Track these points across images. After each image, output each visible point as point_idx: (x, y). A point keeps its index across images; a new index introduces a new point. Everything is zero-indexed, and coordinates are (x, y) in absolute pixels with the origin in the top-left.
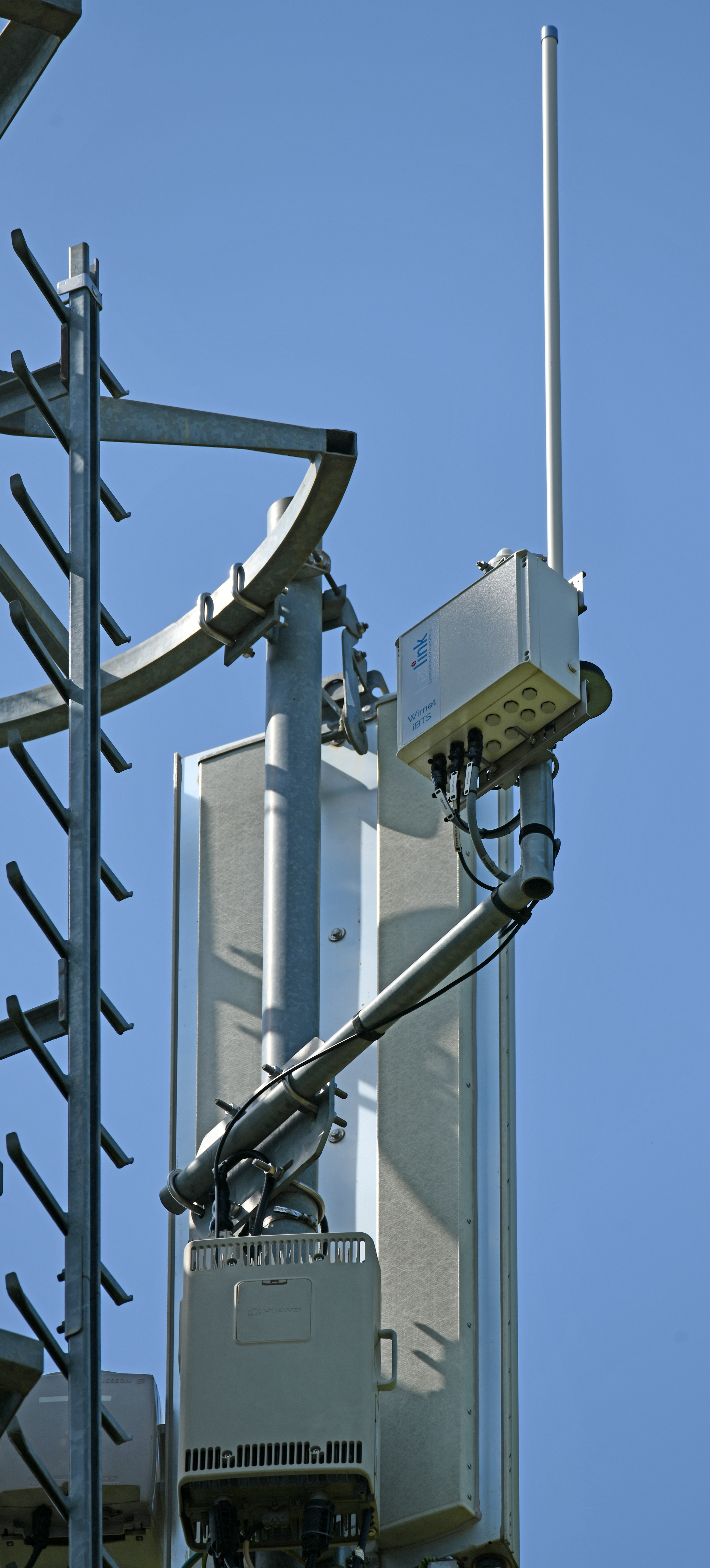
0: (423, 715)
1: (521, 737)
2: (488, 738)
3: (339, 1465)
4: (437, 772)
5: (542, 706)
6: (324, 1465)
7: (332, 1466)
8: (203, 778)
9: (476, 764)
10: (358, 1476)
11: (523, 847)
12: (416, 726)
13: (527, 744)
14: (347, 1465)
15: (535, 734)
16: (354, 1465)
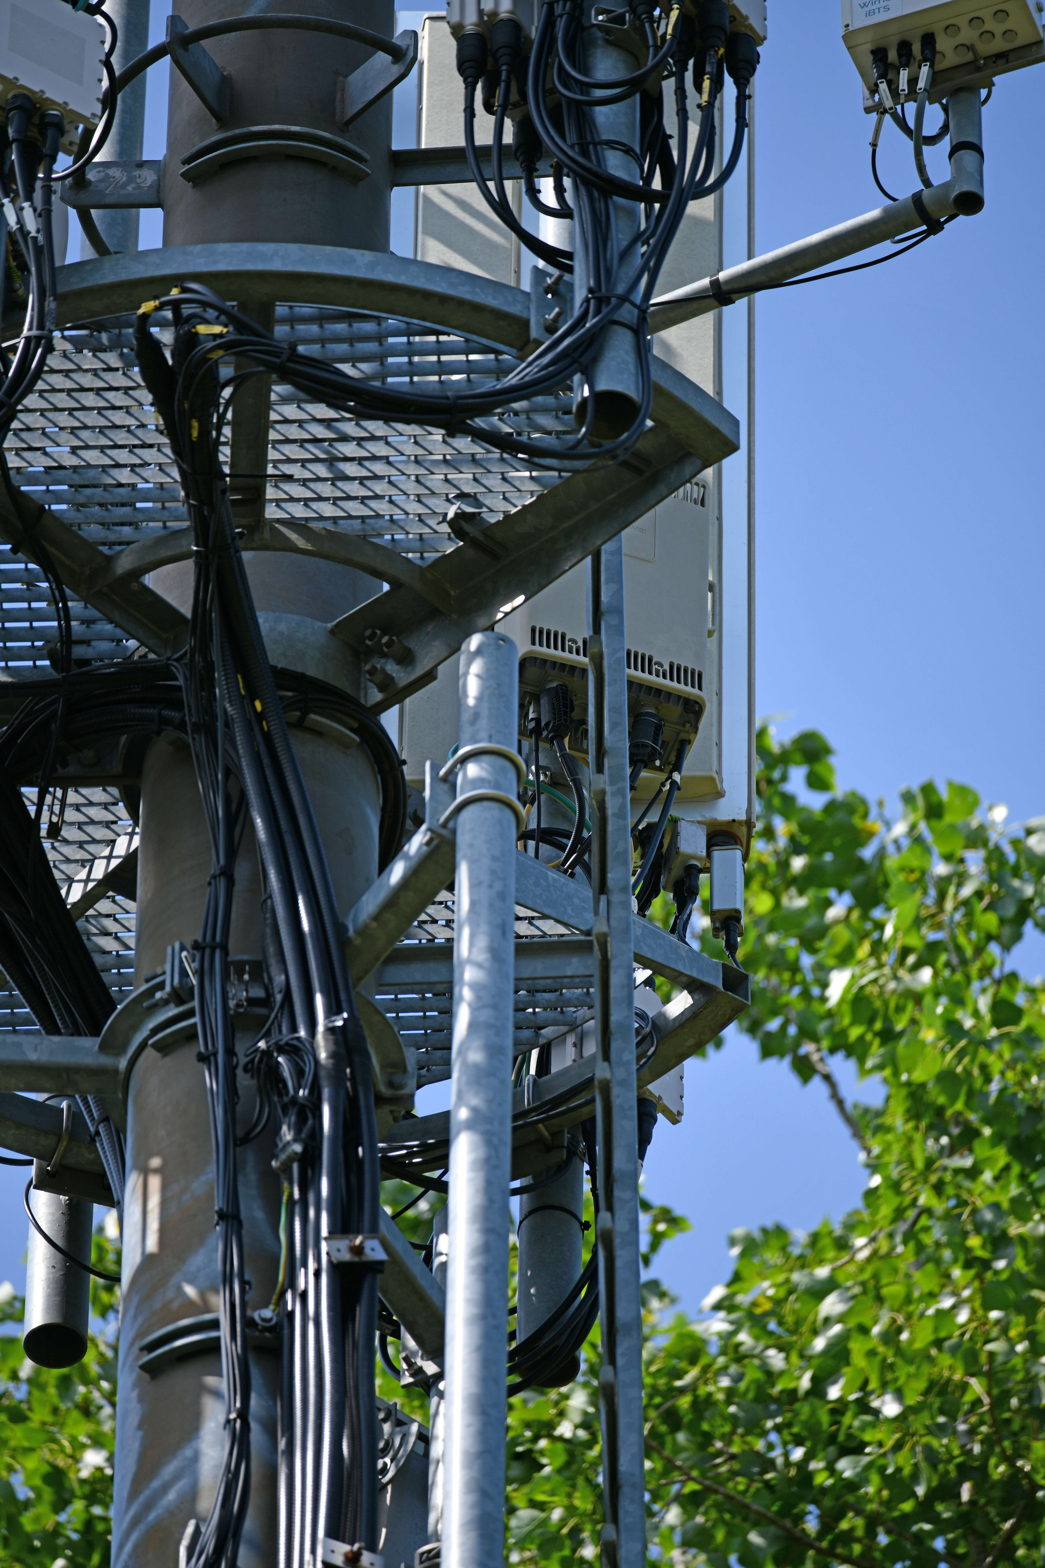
0: (878, 5)
1: (969, 57)
2: (939, 47)
3: (682, 686)
4: (880, 64)
5: (1005, 32)
6: (667, 682)
7: (675, 684)
8: (430, 33)
9: (931, 66)
10: (696, 702)
11: (956, 161)
12: (869, 14)
13: (974, 66)
14: (689, 689)
15: (985, 58)
16: (696, 691)
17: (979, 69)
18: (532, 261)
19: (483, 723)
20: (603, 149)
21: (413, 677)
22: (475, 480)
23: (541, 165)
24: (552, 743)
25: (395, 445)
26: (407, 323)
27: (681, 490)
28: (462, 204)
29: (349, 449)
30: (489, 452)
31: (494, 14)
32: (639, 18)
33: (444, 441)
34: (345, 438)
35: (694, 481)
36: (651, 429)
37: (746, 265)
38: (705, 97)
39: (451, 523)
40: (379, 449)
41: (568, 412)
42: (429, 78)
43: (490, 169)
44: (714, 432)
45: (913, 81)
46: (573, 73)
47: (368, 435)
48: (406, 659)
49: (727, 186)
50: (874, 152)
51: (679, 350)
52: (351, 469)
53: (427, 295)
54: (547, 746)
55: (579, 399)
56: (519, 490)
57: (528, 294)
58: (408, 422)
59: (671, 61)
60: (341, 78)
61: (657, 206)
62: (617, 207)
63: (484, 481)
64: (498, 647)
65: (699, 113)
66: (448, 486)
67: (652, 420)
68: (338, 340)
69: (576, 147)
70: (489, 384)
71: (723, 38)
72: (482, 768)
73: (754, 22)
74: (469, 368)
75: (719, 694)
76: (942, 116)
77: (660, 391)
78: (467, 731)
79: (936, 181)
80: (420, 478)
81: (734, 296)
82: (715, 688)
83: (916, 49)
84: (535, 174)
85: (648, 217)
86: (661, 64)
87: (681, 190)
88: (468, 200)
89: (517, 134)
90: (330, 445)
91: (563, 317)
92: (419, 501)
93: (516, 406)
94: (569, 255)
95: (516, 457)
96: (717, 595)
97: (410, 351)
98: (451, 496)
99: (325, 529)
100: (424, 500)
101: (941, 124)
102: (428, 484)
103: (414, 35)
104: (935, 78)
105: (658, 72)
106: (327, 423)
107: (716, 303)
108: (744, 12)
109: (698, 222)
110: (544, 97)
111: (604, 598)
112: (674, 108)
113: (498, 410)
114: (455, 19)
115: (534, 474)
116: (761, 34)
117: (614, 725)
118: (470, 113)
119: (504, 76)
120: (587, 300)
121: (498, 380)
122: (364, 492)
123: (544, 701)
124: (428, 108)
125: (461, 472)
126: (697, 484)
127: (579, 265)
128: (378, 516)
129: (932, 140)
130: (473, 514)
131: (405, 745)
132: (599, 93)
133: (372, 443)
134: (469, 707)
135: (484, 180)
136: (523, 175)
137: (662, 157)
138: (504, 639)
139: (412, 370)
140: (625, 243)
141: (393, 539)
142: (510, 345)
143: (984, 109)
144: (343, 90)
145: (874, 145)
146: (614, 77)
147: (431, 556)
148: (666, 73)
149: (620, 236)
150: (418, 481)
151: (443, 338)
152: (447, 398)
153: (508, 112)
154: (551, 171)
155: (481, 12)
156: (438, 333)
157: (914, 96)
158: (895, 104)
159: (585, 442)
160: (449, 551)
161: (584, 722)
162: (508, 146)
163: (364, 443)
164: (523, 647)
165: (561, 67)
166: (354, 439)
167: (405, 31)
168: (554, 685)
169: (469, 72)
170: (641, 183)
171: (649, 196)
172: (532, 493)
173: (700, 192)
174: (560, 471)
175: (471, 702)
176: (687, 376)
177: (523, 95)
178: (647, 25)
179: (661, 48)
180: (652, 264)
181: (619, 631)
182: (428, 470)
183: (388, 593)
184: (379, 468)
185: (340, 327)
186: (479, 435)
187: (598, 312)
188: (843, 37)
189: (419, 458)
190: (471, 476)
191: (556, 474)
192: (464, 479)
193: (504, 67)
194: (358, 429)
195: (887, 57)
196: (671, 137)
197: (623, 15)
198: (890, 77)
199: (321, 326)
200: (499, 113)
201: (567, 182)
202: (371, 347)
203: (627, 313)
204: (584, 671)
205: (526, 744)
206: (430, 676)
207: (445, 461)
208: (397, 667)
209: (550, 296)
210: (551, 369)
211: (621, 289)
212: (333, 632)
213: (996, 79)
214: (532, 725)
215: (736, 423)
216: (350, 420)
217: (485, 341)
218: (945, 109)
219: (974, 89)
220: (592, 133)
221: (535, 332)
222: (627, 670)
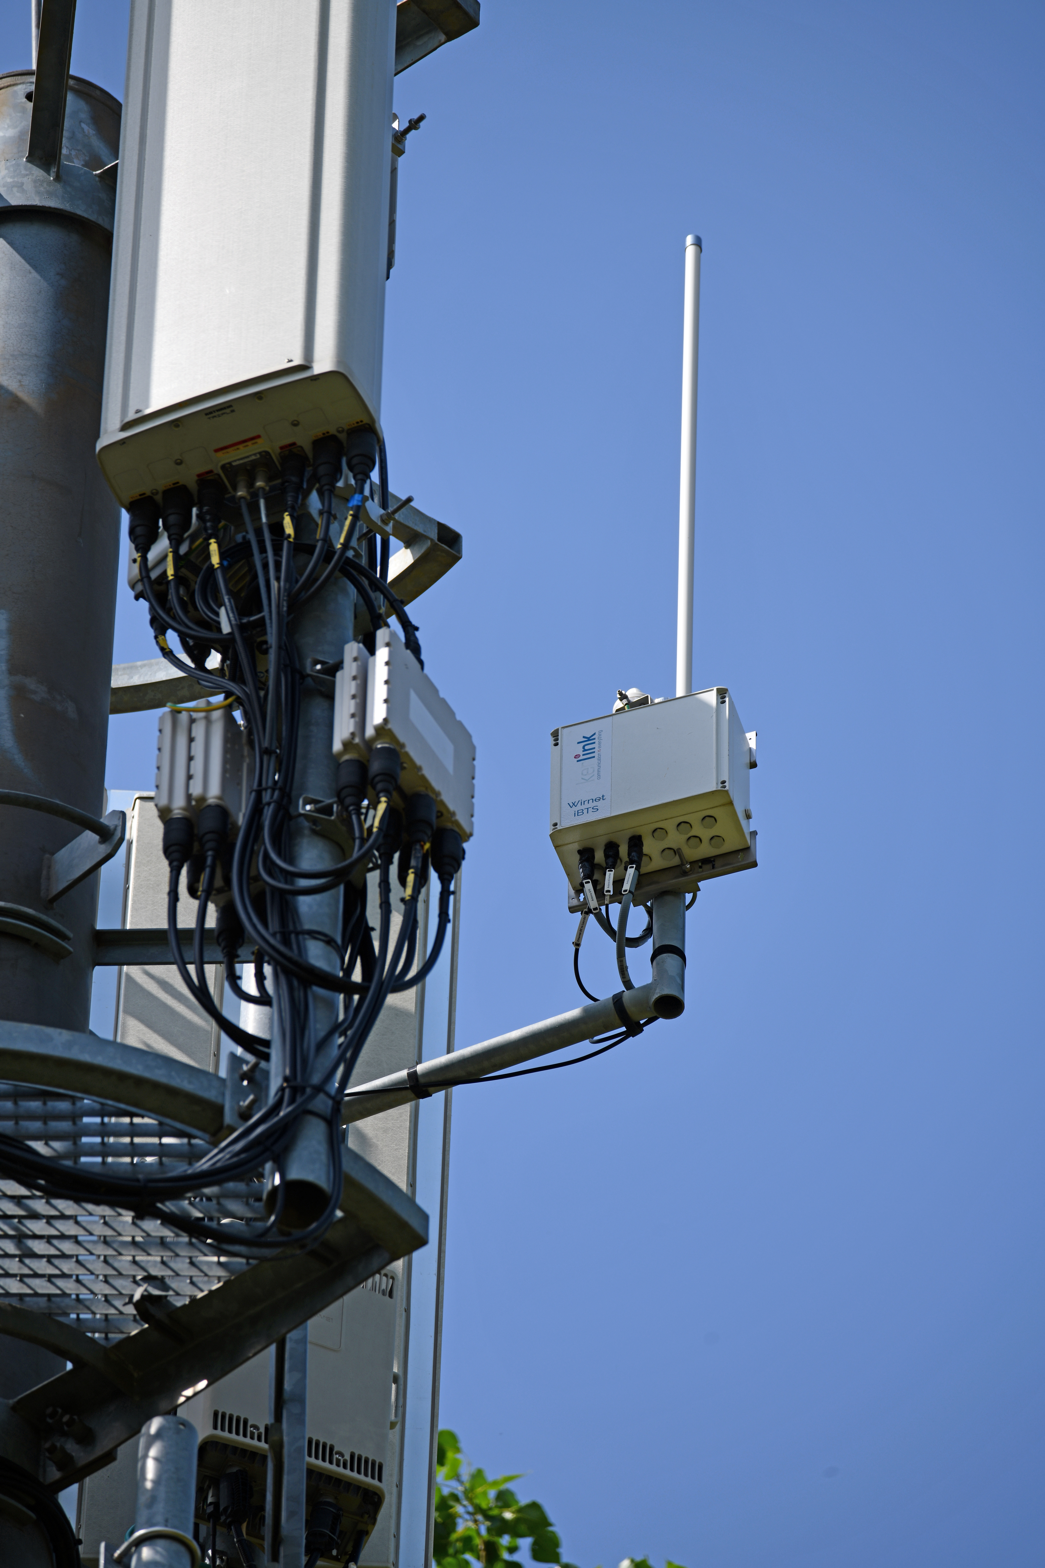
0: (587, 805)
1: (676, 861)
2: (645, 850)
3: (362, 1477)
4: (586, 864)
5: (712, 838)
6: (348, 1472)
7: (355, 1475)
8: (140, 813)
9: (637, 869)
10: (375, 1494)
11: (658, 964)
12: (577, 814)
13: (679, 870)
14: (369, 1480)
15: (691, 863)
16: (375, 1482)
17: (685, 873)
18: (230, 1046)
19: (160, 1507)
20: (305, 939)
21: (92, 1457)
22: (163, 1262)
23: (243, 952)
24: (229, 1529)
25: (84, 1224)
26: (102, 1104)
27: (370, 1281)
28: (164, 985)
29: (38, 1227)
30: (177, 1235)
31: (202, 799)
32: (346, 809)
33: (134, 1223)
34: (34, 1216)
35: (383, 1272)
36: (341, 1220)
37: (444, 1059)
38: (409, 891)
39: (137, 1305)
40: (68, 1228)
41: (259, 1199)
42: (137, 857)
43: (192, 952)
44: (403, 1225)
45: (618, 883)
46: (279, 862)
47: (57, 1213)
48: (87, 1438)
49: (430, 978)
50: (577, 952)
51: (374, 1140)
52: (38, 1247)
53: (122, 1077)
54: (225, 1530)
55: (270, 1187)
56: (206, 1275)
57: (223, 1081)
58: (97, 1203)
59: (376, 853)
60: (47, 856)
61: (356, 997)
62: (316, 997)
63: (172, 1265)
64: (178, 1431)
65: (402, 907)
66: (136, 1267)
67: (342, 1210)
68: (32, 1117)
69: (278, 936)
70: (181, 1168)
71: (429, 833)
72: (157, 1552)
73: (461, 818)
74: (162, 1151)
75: (399, 1486)
76: (646, 918)
77: (351, 1182)
78: (143, 1514)
79: (637, 983)
80: (108, 1259)
81: (431, 1089)
82: (395, 1479)
83: (623, 850)
84: (236, 960)
85: (346, 1008)
86: (366, 856)
87: (381, 983)
88: (171, 981)
89: (221, 920)
90: (20, 1222)
91: (257, 1105)
92: (106, 1281)
93: (207, 1191)
94: (267, 1043)
95: (205, 1242)
96: (402, 1387)
97: (104, 1131)
98: (139, 1278)
99: (10, 1305)
100: (111, 1280)
101: (644, 926)
102: (116, 1265)
103: (122, 816)
104: (641, 880)
105: (363, 864)
106: (18, 1200)
107: (413, 1096)
108: (451, 807)
109: (398, 1012)
110: (248, 884)
111: (287, 1386)
112: (377, 902)
113: (189, 1195)
114: (163, 802)
115: (223, 1259)
116: (467, 830)
117: (291, 1514)
118: (174, 897)
119: (209, 861)
120: (282, 1089)
121: (190, 1164)
122: (51, 1270)
123: (223, 1486)
124: (134, 888)
125: (149, 1254)
126: (386, 1275)
127: (275, 1053)
128: (64, 1295)
129: (635, 942)
130: (160, 1297)
131: (83, 1523)
132: (303, 883)
133: (61, 1221)
134: (146, 1490)
135: (184, 964)
136: (225, 960)
137: (364, 949)
138: (184, 1423)
139: (104, 1151)
140: (322, 1034)
141: (78, 1318)
142: (204, 1130)
143: (688, 913)
144: (49, 867)
145: (577, 945)
146: (319, 867)
147: (115, 1337)
148: (371, 865)
149: (318, 1026)
150: (106, 1261)
151: (137, 1120)
152: (138, 1180)
153: (212, 897)
154: (253, 958)
155: (189, 797)
156: (132, 1115)
157: (618, 898)
158: (600, 905)
159: (274, 1229)
160: (134, 1333)
161: (263, 1508)
162: (211, 930)
163: (54, 1222)
164: (204, 1430)
165: (266, 856)
166: (44, 1216)
167: (114, 811)
168: (234, 1470)
169: (175, 855)
170: (341, 974)
171: (348, 988)
172: (219, 1279)
173: (400, 985)
174: (248, 1258)
175: (149, 1485)
176: (379, 1168)
177: (227, 880)
178: (354, 817)
179: (367, 840)
180: (348, 1055)
181: (300, 1419)
182: (116, 1250)
183: (71, 1371)
184: (67, 1247)
185: (35, 1105)
186: (169, 1220)
187: (292, 1101)
188: (552, 836)
189: (108, 1239)
190: (159, 1259)
191: (244, 1261)
192: (152, 1261)
193: (210, 853)
194: (48, 1207)
195: (593, 857)
196: (373, 929)
197: (330, 806)
198: (596, 877)
199: (16, 1103)
200: (203, 897)
201: (267, 969)
202: (65, 1126)
203: (322, 1103)
204: (264, 1458)
205: (203, 1529)
206: (109, 1457)
207: (134, 1243)
208: (76, 1447)
209: (245, 1083)
210: (243, 1156)
211: (316, 1079)
212: (14, 1408)
213: (701, 884)
214: (210, 1509)
215: (425, 1218)
216: (41, 1197)
217: (179, 1125)
218: (650, 912)
219: (678, 893)
220: (294, 923)
221: (229, 1117)
222: (307, 1459)
